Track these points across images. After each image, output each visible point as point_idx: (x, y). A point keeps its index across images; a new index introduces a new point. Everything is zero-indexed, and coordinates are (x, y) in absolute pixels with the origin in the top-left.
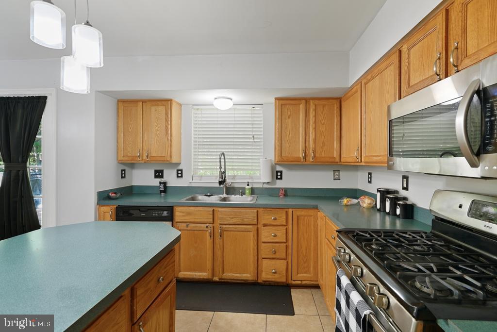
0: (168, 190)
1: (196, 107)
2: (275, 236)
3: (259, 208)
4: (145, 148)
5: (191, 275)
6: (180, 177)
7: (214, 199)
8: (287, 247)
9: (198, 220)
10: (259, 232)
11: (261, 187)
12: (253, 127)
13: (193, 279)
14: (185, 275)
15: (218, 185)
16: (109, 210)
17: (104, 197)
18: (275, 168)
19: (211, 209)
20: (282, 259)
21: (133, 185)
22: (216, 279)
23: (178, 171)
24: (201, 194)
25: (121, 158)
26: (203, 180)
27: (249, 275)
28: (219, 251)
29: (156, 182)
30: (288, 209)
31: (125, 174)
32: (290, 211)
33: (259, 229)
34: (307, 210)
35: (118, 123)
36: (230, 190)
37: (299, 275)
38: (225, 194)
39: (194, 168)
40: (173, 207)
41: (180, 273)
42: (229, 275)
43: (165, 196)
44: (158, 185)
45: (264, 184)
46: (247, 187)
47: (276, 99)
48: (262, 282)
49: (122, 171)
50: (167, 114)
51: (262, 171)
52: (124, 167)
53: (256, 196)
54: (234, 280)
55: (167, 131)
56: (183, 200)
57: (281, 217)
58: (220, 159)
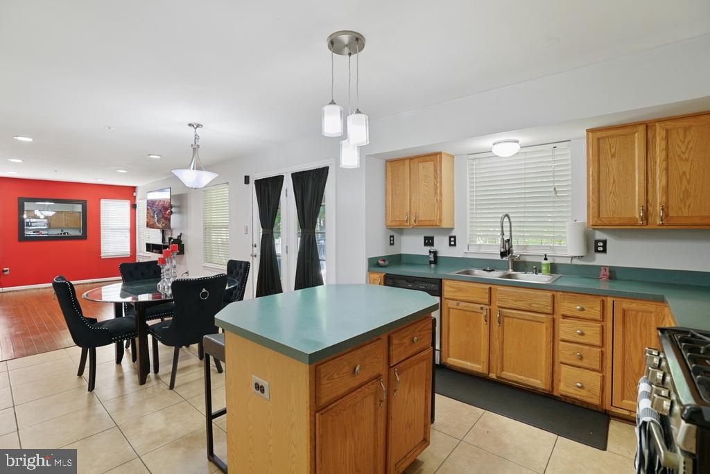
0: (439, 261)
1: (471, 157)
2: (582, 334)
3: (557, 291)
4: (413, 211)
5: (462, 364)
6: (453, 245)
7: (495, 275)
8: (602, 354)
9: (471, 299)
10: (556, 324)
11: (569, 262)
12: (554, 176)
13: (464, 369)
14: (454, 362)
15: (499, 257)
16: (378, 277)
17: (374, 264)
18: (594, 236)
19: (488, 286)
20: (594, 370)
21: (402, 252)
22: (493, 376)
23: (450, 237)
24: (478, 268)
25: (389, 224)
26: (482, 250)
27: (539, 382)
28: (497, 341)
29: (425, 251)
30: (607, 296)
31: (393, 240)
32: (610, 300)
33: (556, 321)
34: (642, 302)
35: (386, 185)
36: (519, 265)
37: (624, 401)
38: (511, 270)
39: (470, 235)
40: (441, 280)
41: (449, 359)
42: (510, 375)
43: (436, 267)
44: (428, 254)
45: (574, 259)
46: (545, 262)
47: (588, 131)
48: (559, 395)
49: (391, 237)
50: (435, 170)
51: (568, 239)
52: (392, 233)
53: (557, 276)
54: (516, 382)
55: (436, 189)
56: (454, 273)
57: (592, 308)
58: (502, 223)
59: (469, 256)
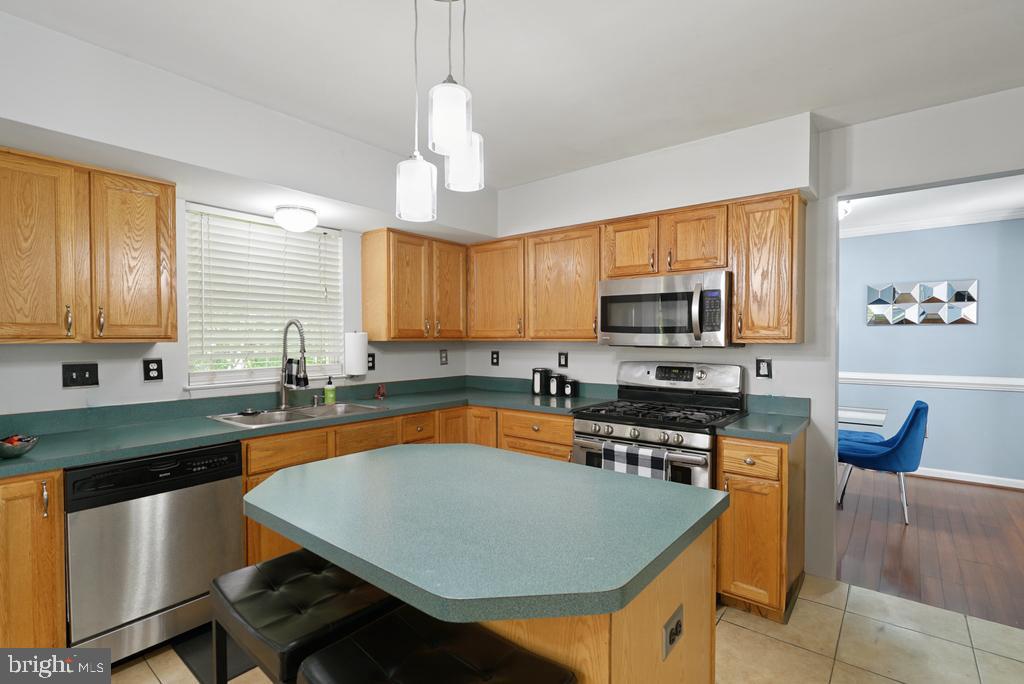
59: (195, 396)
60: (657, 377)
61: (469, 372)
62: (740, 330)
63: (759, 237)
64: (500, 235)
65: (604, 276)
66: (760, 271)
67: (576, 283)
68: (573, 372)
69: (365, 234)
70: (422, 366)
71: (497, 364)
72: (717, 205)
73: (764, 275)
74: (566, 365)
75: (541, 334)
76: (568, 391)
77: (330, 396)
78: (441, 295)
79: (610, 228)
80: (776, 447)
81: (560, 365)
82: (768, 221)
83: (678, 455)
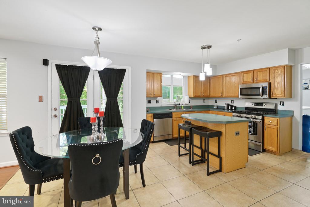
6: (157, 103)
38: (175, 109)
40: (172, 113)
59: (163, 106)
60: (254, 106)
61: (210, 105)
62: (272, 95)
63: (277, 75)
64: (217, 75)
65: (241, 83)
66: (277, 82)
67: (235, 85)
68: (235, 104)
69: (188, 77)
70: (200, 103)
71: (217, 102)
72: (267, 68)
73: (278, 83)
74: (233, 103)
75: (226, 96)
76: (233, 108)
77: (183, 107)
78: (204, 87)
79: (242, 73)
80: (277, 119)
81: (232, 103)
82: (279, 71)
83: (255, 120)
